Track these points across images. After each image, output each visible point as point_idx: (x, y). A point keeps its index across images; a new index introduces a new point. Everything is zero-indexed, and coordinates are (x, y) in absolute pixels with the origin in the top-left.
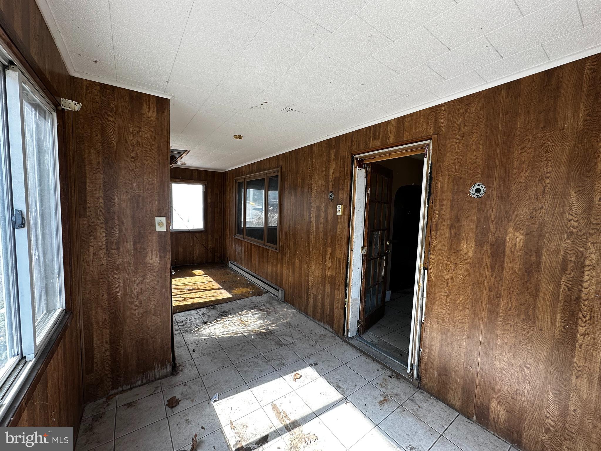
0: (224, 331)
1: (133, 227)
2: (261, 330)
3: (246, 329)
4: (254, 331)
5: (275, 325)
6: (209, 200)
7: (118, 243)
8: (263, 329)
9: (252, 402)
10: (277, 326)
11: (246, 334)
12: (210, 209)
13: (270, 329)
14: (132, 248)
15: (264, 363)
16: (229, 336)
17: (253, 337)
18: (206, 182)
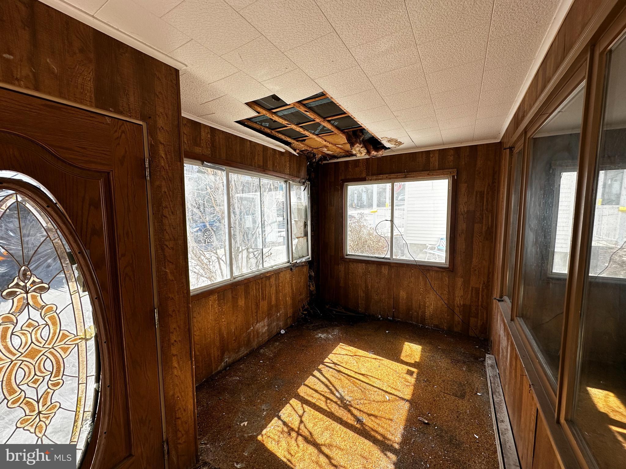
18: (456, 170)
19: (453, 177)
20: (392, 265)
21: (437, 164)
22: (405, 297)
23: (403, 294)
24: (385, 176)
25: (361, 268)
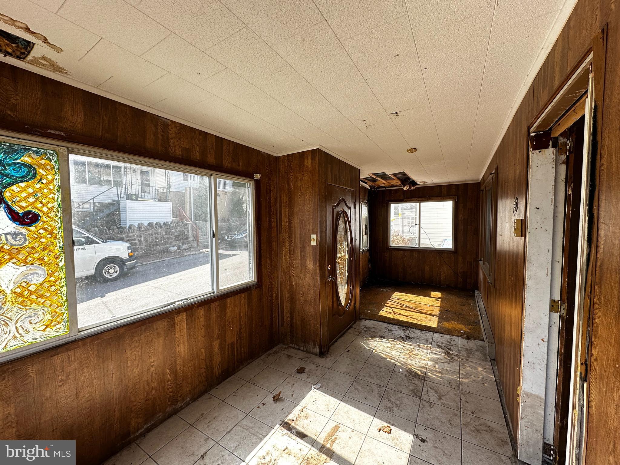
0: (385, 351)
1: (300, 241)
2: (418, 370)
3: (404, 361)
4: (410, 367)
5: (440, 375)
6: (461, 217)
7: (294, 250)
8: (421, 371)
9: (330, 409)
10: (441, 377)
11: (399, 364)
12: (461, 227)
13: (429, 375)
14: (300, 255)
15: (377, 395)
16: (384, 356)
17: (401, 370)
18: (456, 196)
19: (455, 200)
20: (420, 251)
21: (446, 193)
22: (428, 270)
23: (427, 268)
24: (415, 199)
25: (400, 253)
